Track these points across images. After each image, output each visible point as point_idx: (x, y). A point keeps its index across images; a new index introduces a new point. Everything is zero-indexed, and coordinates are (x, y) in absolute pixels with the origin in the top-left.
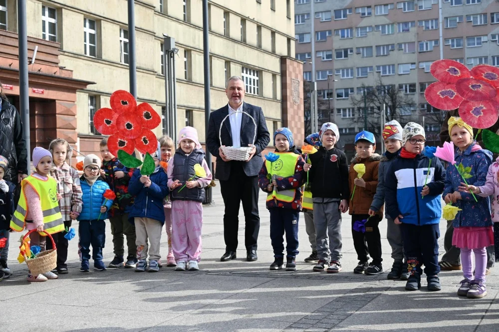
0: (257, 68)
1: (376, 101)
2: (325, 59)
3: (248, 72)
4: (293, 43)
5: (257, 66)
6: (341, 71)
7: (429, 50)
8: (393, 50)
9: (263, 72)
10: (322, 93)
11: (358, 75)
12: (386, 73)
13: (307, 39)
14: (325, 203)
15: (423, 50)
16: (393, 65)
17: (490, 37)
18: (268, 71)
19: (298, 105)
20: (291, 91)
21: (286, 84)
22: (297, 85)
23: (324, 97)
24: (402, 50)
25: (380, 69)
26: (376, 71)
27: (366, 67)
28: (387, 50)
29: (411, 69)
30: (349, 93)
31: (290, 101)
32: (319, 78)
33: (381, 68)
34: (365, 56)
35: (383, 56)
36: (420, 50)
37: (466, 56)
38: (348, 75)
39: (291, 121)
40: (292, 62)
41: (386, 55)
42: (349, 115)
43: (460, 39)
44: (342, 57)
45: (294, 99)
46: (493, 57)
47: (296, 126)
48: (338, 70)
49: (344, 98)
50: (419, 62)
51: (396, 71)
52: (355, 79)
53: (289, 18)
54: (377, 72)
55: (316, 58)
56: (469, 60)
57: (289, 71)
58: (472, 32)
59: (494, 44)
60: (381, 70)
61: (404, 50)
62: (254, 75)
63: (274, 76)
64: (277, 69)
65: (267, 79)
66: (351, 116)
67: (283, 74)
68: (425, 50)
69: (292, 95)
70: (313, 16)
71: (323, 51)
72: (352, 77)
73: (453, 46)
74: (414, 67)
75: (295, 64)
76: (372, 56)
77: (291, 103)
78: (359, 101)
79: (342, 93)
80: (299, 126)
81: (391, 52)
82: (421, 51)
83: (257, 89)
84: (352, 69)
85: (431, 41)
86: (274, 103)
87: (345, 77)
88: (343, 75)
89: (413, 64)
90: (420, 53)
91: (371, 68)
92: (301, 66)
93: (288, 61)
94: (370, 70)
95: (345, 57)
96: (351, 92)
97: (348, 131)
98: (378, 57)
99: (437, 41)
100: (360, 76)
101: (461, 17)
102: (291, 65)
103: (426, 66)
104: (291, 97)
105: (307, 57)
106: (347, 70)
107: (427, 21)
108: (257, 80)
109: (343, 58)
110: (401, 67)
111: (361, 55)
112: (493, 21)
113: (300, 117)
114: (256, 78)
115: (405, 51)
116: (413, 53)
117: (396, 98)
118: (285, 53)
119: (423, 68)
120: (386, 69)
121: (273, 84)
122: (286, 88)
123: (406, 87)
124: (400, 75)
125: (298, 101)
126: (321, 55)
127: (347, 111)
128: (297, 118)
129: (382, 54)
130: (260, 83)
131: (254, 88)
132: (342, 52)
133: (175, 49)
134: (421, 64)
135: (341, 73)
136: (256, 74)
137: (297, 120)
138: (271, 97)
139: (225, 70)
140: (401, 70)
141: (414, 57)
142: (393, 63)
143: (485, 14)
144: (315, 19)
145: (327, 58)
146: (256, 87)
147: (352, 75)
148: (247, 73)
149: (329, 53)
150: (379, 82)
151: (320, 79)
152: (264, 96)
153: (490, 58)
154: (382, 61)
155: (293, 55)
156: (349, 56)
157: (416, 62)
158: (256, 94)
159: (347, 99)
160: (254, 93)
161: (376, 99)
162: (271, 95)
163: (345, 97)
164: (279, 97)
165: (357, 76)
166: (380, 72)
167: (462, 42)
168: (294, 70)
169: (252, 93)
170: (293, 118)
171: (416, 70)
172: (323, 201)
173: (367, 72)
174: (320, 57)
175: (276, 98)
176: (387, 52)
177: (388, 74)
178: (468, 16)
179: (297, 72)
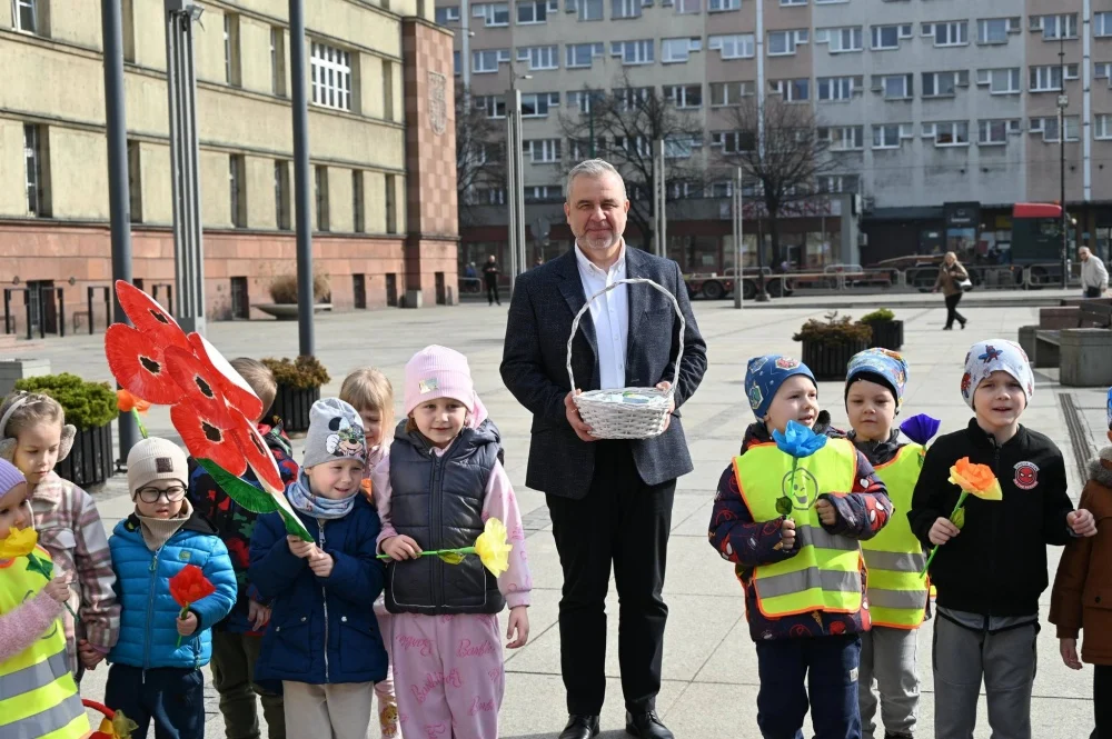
0: (347, 45)
1: (616, 125)
2: (493, 24)
3: (326, 55)
5: (346, 38)
6: (530, 53)
7: (731, 7)
8: (649, 6)
9: (362, 55)
10: (486, 105)
11: (570, 62)
12: (633, 60)
14: (993, 632)
15: (718, 6)
16: (650, 41)
18: (373, 52)
19: (444, 134)
20: (427, 102)
21: (414, 84)
22: (441, 88)
23: (491, 113)
24: (671, 5)
25: (619, 50)
26: (612, 53)
27: (588, 45)
28: (635, 6)
29: (691, 52)
30: (550, 104)
31: (424, 126)
32: (477, 67)
33: (623, 47)
34: (586, 17)
35: (627, 18)
36: (712, 7)
37: (815, 25)
38: (545, 62)
39: (426, 175)
40: (429, 31)
41: (635, 18)
42: (549, 157)
44: (532, 19)
45: (434, 120)
46: (874, 29)
47: (438, 185)
48: (522, 51)
49: (536, 115)
50: (710, 36)
51: (656, 56)
52: (563, 72)
54: (614, 57)
55: (472, 19)
56: (821, 33)
57: (421, 54)
60: (623, 52)
61: (674, 7)
62: (339, 62)
63: (387, 63)
64: (393, 47)
65: (371, 72)
66: (553, 159)
67: (408, 60)
68: (722, 7)
69: (428, 110)
71: (488, 4)
72: (556, 67)
74: (697, 45)
75: (436, 35)
76: (601, 19)
77: (426, 130)
78: (578, 126)
79: (533, 105)
80: (445, 186)
81: (645, 12)
82: (715, 10)
83: (348, 95)
84: (555, 48)
86: (387, 129)
87: (540, 67)
88: (535, 63)
89: (694, 39)
90: (711, 13)
91: (599, 46)
92: (449, 42)
93: (420, 30)
94: (597, 51)
95: (538, 19)
96: (553, 101)
97: (545, 195)
98: (617, 22)
100: (574, 65)
102: (426, 38)
103: (725, 45)
104: (427, 117)
105: (449, 17)
106: (545, 49)
108: (347, 76)
109: (535, 21)
110: (669, 45)
111: (577, 15)
113: (446, 164)
114: (345, 70)
115: (678, 9)
116: (697, 14)
117: (660, 120)
118: (412, 11)
119: (718, 50)
120: (633, 49)
121: (385, 83)
122: (415, 95)
123: (679, 91)
124: (665, 64)
125: (444, 127)
126: (483, 12)
127: (545, 144)
128: (440, 165)
129: (624, 14)
130: (354, 81)
131: (340, 94)
132: (531, 9)
133: (194, 8)
134: (713, 40)
135: (529, 57)
136: (343, 60)
137: (440, 170)
138: (381, 115)
139: (271, 48)
140: (669, 52)
141: (699, 24)
142: (649, 37)
145: (496, 21)
146: (345, 91)
147: (555, 63)
148: (322, 57)
149: (501, 9)
150: (623, 80)
151: (482, 70)
152: (364, 113)
153: (866, 31)
154: (624, 31)
155: (430, 14)
156: (548, 17)
157: (703, 35)
158: (345, 108)
159: (545, 118)
160: (341, 105)
161: (616, 120)
162: (379, 112)
163: (539, 113)
164: (398, 116)
165: (566, 65)
166: (620, 57)
168: (434, 51)
169: (336, 106)
170: (432, 167)
171: (703, 54)
173: (589, 55)
174: (481, 18)
175: (391, 119)
176: (636, 12)
177: (637, 61)
179: (441, 57)
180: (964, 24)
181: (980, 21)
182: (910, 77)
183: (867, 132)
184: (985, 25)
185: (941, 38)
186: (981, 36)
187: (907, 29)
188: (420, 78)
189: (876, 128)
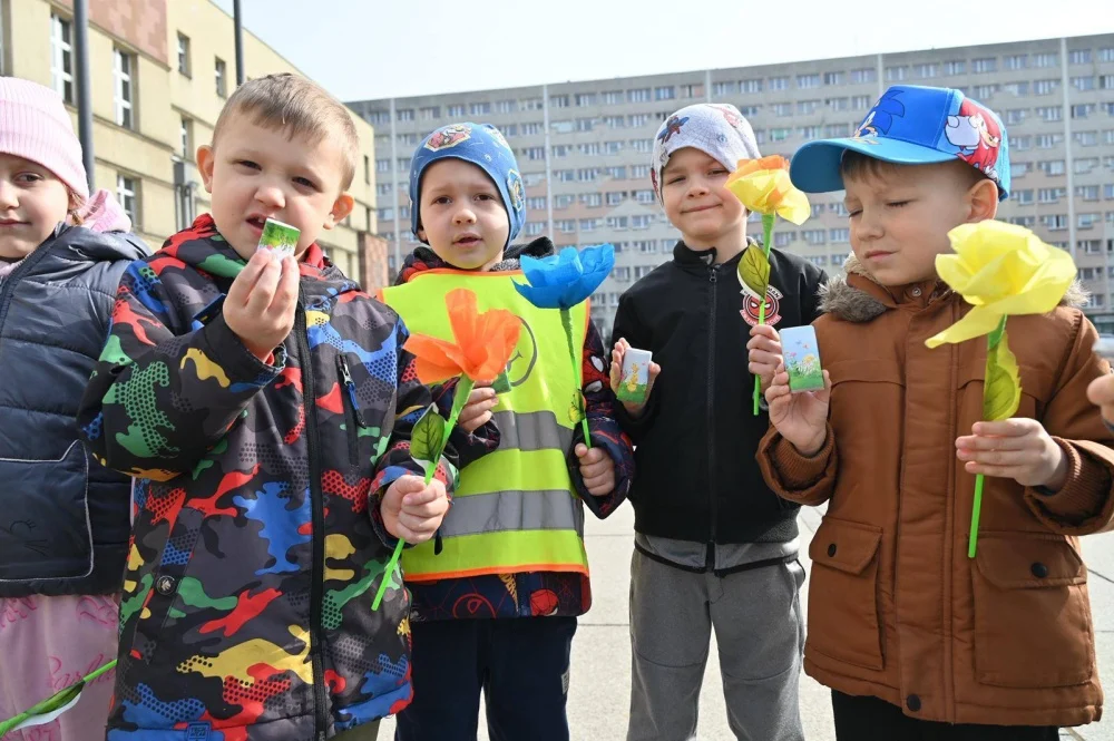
4: (374, 215)
13: (388, 215)
14: (722, 574)
17: (605, 222)
18: (341, 249)
20: (372, 277)
40: (374, 239)
43: (571, 221)
53: (367, 182)
55: (402, 239)
57: (369, 250)
58: (587, 214)
59: (609, 229)
63: (349, 255)
64: (354, 247)
65: (340, 259)
67: (362, 254)
70: (395, 187)
73: (564, 229)
75: (377, 242)
85: (539, 222)
92: (385, 246)
93: (368, 238)
99: (545, 224)
101: (573, 196)
102: (372, 243)
107: (534, 199)
112: (608, 201)
118: (363, 227)
143: (600, 194)
144: (399, 191)
155: (374, 230)
167: (574, 226)
168: (376, 249)
172: (710, 558)
178: (581, 196)
179: (380, 255)
180: (655, 242)
181: (662, 241)
182: (628, 269)
183: (608, 296)
184: (665, 243)
185: (643, 249)
186: (663, 248)
187: (626, 244)
188: (368, 263)
189: (612, 295)
